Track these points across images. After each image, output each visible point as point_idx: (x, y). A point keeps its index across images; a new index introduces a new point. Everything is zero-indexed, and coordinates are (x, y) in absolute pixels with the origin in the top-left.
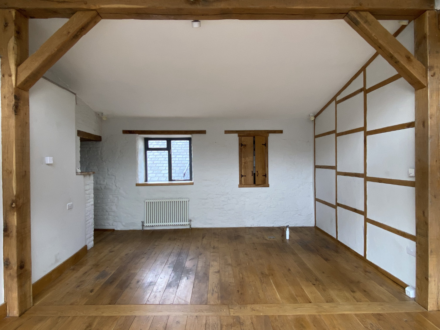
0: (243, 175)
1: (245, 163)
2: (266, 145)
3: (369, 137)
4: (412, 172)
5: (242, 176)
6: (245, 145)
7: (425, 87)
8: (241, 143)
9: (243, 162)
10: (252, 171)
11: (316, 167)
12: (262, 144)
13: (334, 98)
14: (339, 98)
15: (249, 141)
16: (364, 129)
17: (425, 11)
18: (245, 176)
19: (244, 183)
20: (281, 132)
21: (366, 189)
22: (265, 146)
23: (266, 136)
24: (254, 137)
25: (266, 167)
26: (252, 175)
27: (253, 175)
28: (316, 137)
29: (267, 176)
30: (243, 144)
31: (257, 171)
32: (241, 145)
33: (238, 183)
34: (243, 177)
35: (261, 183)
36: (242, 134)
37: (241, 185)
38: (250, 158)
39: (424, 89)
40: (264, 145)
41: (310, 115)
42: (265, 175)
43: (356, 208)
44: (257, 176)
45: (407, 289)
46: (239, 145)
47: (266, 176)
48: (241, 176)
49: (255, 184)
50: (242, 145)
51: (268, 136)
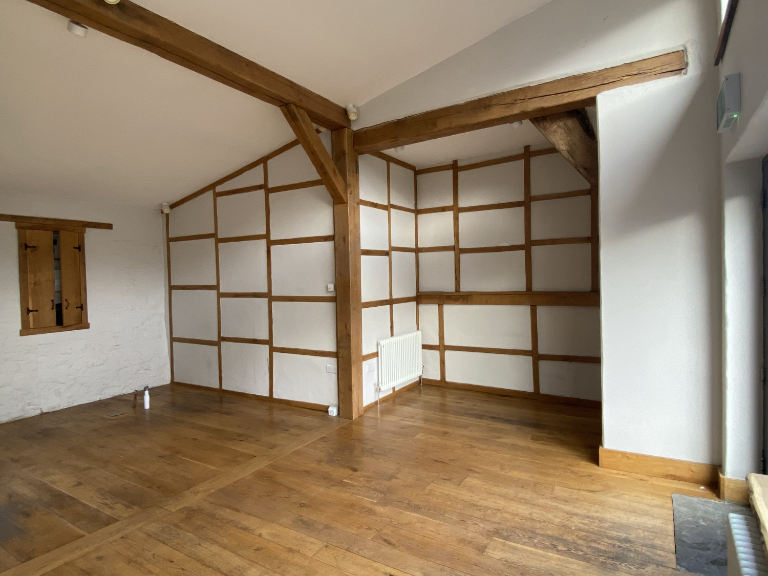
0: (31, 308)
1: (35, 284)
2: (80, 248)
3: (274, 248)
4: (331, 287)
5: (29, 311)
6: (34, 247)
7: (345, 203)
8: (24, 242)
9: (31, 283)
10: (52, 301)
11: (171, 288)
12: (74, 248)
13: (212, 187)
14: (219, 189)
15: (44, 239)
16: (267, 236)
17: (345, 127)
18: (37, 311)
19: (34, 325)
20: (109, 226)
21: (272, 311)
22: (80, 250)
23: (79, 232)
24: (56, 232)
25: (82, 291)
26: (53, 309)
27: (55, 308)
28: (170, 240)
29: (84, 307)
30: (28, 244)
31: (66, 300)
32: (24, 248)
33: (20, 327)
34: (31, 314)
35: (72, 322)
36: (24, 224)
37: (26, 330)
38: (46, 275)
39: (344, 205)
40: (77, 248)
41: (162, 205)
42: (80, 306)
43: (255, 338)
44: (66, 309)
45: (329, 409)
46: (20, 246)
47: (82, 307)
48: (26, 311)
49: (60, 323)
50: (26, 247)
51: (85, 232)
